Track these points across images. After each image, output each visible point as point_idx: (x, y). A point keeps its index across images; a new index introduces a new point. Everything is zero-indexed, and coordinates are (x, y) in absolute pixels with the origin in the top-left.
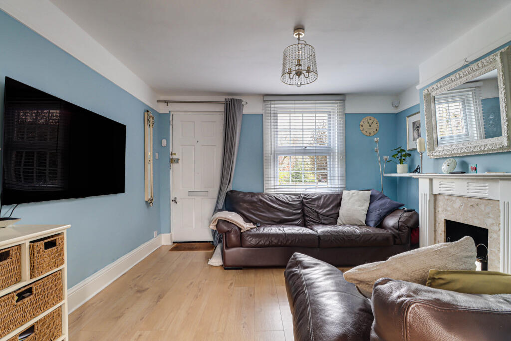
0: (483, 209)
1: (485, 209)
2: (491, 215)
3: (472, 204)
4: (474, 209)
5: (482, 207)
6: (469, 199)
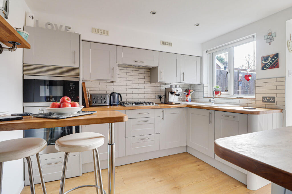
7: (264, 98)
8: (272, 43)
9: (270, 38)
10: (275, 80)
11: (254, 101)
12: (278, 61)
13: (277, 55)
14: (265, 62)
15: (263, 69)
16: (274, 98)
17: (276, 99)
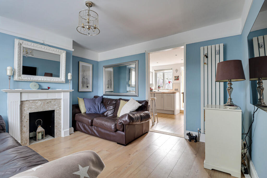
0: (53, 103)
1: (54, 103)
2: (56, 105)
3: (48, 102)
4: (48, 104)
5: (53, 102)
6: (46, 100)
7: (175, 89)
8: (177, 72)
9: (177, 71)
10: (178, 84)
11: (172, 90)
12: (178, 78)
13: (178, 76)
14: (175, 78)
15: (175, 80)
16: (177, 89)
17: (178, 90)
